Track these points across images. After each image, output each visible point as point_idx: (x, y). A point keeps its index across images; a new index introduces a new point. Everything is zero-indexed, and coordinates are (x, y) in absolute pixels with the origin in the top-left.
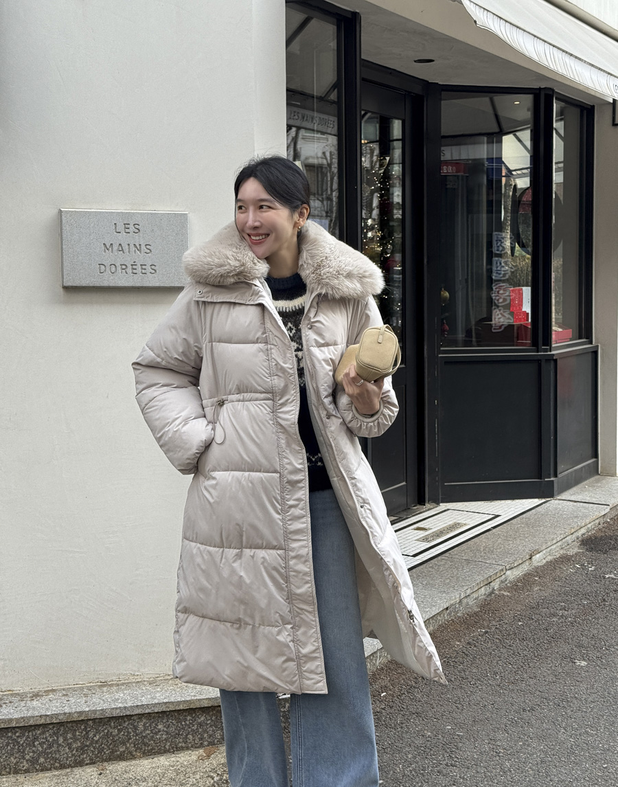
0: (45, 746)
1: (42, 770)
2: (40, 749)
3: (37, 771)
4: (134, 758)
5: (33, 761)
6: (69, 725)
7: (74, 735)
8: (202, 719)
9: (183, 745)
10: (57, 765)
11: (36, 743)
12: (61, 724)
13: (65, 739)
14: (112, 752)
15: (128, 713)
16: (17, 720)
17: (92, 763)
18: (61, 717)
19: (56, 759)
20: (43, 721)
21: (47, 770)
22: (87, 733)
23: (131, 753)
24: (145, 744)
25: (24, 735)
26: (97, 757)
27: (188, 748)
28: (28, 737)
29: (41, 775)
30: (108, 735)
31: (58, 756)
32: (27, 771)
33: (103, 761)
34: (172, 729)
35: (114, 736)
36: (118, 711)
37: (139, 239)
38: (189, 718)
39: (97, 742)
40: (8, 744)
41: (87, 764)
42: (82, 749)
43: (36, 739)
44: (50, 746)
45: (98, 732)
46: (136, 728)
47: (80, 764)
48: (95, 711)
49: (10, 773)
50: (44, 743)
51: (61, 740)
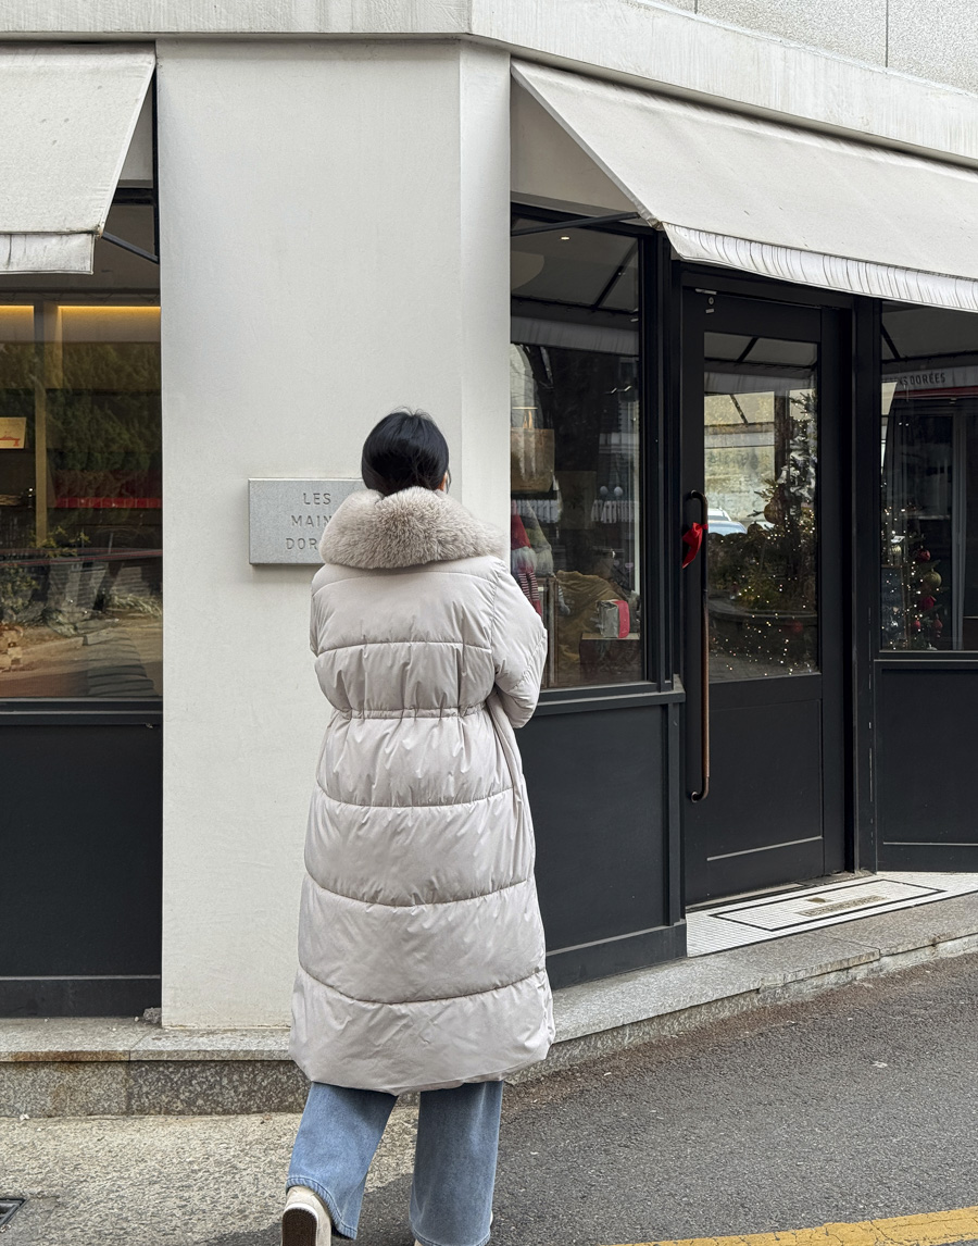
0: (205, 1087)
1: (200, 1114)
2: (198, 1089)
3: (194, 1114)
5: (190, 1103)
11: (194, 1082)
12: (225, 1063)
16: (169, 1053)
18: (224, 1055)
19: (219, 1103)
20: (201, 1057)
21: (207, 1114)
25: (178, 1072)
28: (184, 1074)
29: (197, 1118)
30: (277, 1081)
31: (220, 1099)
32: (181, 1113)
33: (271, 1110)
35: (283, 1083)
39: (265, 1088)
40: (159, 1080)
41: (254, 1112)
42: (249, 1094)
43: (194, 1077)
44: (211, 1087)
45: (266, 1076)
47: (246, 1111)
48: (262, 1052)
49: (160, 1113)
50: (204, 1082)
51: (225, 1081)
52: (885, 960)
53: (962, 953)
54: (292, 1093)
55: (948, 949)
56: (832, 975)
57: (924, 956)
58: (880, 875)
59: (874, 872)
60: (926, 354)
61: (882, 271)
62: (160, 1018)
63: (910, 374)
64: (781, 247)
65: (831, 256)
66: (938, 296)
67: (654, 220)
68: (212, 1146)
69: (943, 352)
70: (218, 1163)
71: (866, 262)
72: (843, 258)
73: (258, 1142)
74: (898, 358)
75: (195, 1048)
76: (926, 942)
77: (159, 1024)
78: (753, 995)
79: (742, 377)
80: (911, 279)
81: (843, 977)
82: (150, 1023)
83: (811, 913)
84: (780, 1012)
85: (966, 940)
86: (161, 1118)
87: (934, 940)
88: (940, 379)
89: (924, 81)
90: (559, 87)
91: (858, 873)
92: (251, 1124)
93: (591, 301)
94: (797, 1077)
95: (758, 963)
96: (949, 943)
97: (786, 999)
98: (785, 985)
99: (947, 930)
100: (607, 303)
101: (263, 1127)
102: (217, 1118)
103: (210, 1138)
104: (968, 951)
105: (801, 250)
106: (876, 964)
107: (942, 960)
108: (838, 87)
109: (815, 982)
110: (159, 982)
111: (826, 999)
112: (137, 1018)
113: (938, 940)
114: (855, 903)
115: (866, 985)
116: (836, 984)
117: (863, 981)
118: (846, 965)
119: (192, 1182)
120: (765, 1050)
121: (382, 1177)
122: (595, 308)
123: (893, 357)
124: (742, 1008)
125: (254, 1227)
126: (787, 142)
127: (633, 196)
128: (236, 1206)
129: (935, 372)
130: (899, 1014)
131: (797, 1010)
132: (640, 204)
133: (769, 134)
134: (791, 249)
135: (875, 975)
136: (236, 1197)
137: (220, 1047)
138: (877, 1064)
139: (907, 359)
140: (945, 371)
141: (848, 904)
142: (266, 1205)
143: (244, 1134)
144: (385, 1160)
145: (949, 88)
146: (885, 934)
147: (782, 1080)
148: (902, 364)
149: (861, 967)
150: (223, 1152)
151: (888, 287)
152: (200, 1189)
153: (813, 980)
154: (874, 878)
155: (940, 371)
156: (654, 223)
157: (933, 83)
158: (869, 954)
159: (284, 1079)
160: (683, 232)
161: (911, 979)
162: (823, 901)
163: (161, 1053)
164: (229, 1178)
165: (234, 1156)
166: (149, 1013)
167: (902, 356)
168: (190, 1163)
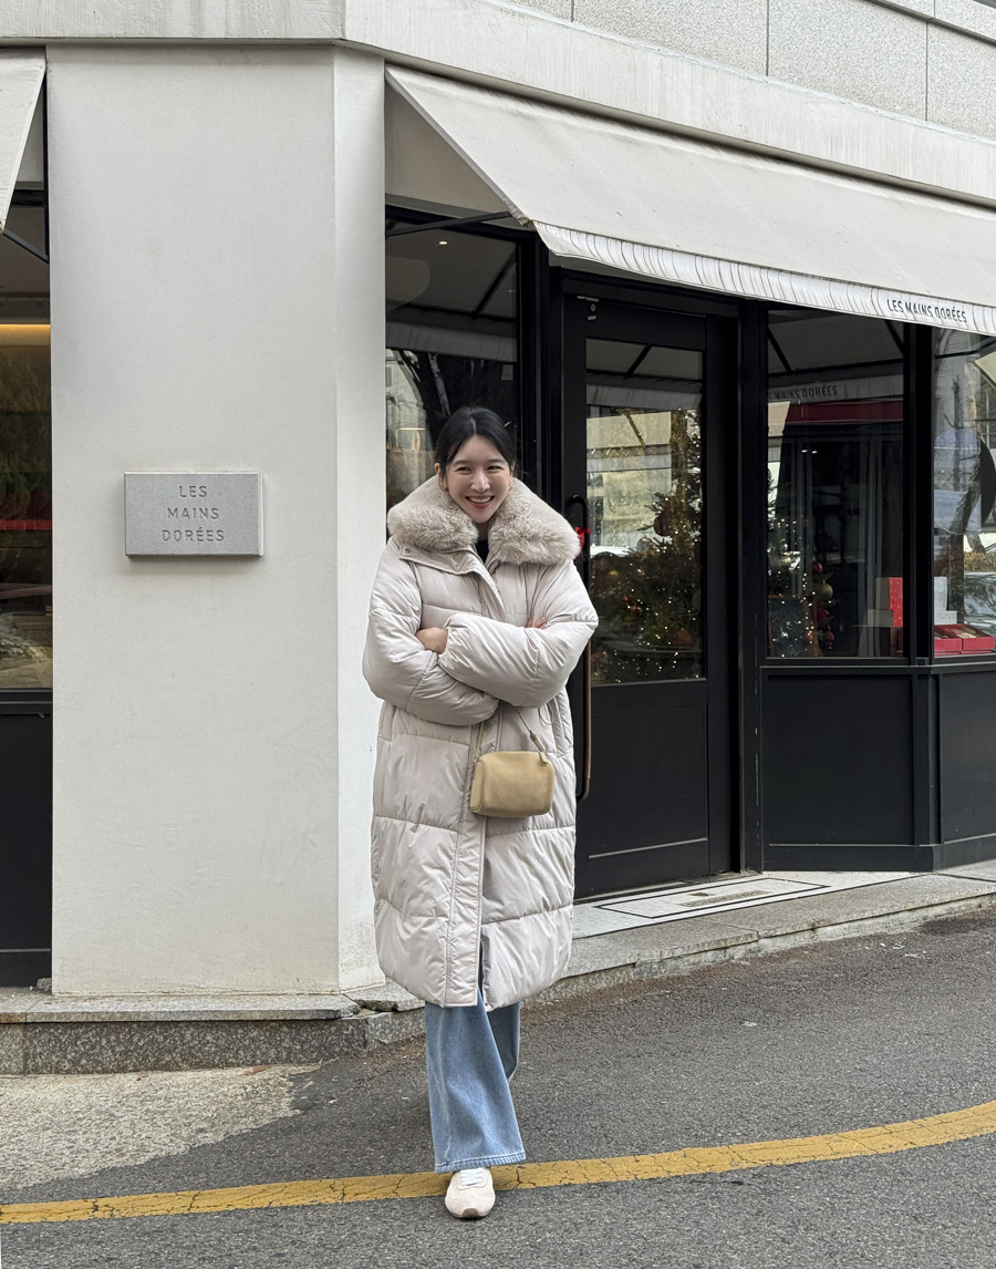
0: (87, 1047)
1: (84, 1073)
2: (82, 1049)
3: (79, 1073)
4: (180, 1069)
5: (75, 1062)
6: (113, 1026)
7: (118, 1038)
8: (255, 1034)
9: (234, 1061)
10: (99, 1068)
11: (79, 1043)
12: (104, 1024)
13: (109, 1042)
14: (157, 1061)
15: (173, 1019)
16: (59, 1015)
17: (136, 1070)
18: (103, 1016)
19: (99, 1062)
20: (84, 1019)
21: (89, 1073)
22: (131, 1037)
23: (177, 1063)
24: (193, 1056)
25: (66, 1032)
26: (140, 1064)
27: (238, 1065)
28: (70, 1035)
29: (82, 1076)
30: (153, 1041)
31: (100, 1059)
32: (68, 1072)
33: (147, 1069)
34: (221, 1042)
35: (159, 1044)
36: (163, 1015)
37: (205, 503)
38: (240, 1031)
39: (141, 1048)
40: (50, 1041)
41: (130, 1071)
42: (126, 1053)
43: (78, 1038)
44: (93, 1048)
45: (143, 1037)
46: (182, 1036)
47: (123, 1070)
48: (138, 1013)
49: (51, 1072)
50: (87, 1043)
51: (104, 1042)
52: (763, 942)
53: (842, 937)
54: (170, 1052)
55: (827, 934)
56: (710, 954)
57: (803, 940)
58: (765, 874)
59: (759, 872)
60: (817, 366)
61: (755, 272)
62: (51, 987)
63: (803, 387)
64: (653, 247)
65: (703, 256)
66: (812, 297)
67: (525, 218)
68: (94, 1098)
69: (835, 364)
70: (99, 1112)
71: (739, 263)
72: (715, 258)
73: (134, 1095)
74: (789, 372)
75: (80, 1010)
76: (805, 927)
77: (49, 992)
78: (630, 969)
79: (631, 391)
80: (785, 280)
81: (721, 956)
82: (42, 991)
83: (694, 904)
84: (654, 984)
85: (846, 925)
86: (52, 1077)
87: (813, 925)
88: (832, 392)
89: (806, 90)
90: (433, 92)
91: (743, 873)
92: (129, 1082)
93: (471, 307)
94: (666, 1035)
95: (635, 942)
96: (829, 928)
97: (663, 974)
98: (661, 961)
99: (826, 916)
100: (488, 310)
101: (140, 1083)
102: (97, 1076)
103: (92, 1092)
104: (848, 936)
105: (673, 250)
106: (754, 945)
107: (821, 943)
108: (716, 95)
109: (692, 959)
110: (49, 955)
111: (702, 975)
112: (31, 988)
113: (817, 925)
114: (737, 896)
115: (743, 963)
116: (713, 962)
117: (740, 959)
118: (723, 945)
119: (76, 1127)
120: (637, 1014)
121: (256, 1120)
122: (476, 315)
123: (784, 370)
124: (618, 980)
125: (131, 1163)
126: (664, 148)
127: (505, 196)
128: (114, 1145)
129: (828, 384)
130: (773, 984)
131: (673, 982)
132: (511, 203)
133: (646, 140)
134: (663, 249)
135: (753, 956)
136: (113, 1138)
137: (99, 1009)
138: (746, 1023)
139: (799, 372)
140: (836, 383)
141: (731, 897)
142: (142, 1145)
143: (121, 1089)
144: (260, 1107)
145: (831, 97)
146: (765, 920)
147: (650, 1038)
148: (792, 376)
149: (739, 947)
150: (102, 1103)
151: (761, 288)
152: (85, 1133)
153: (690, 957)
154: (760, 876)
155: (831, 384)
156: (525, 222)
157: (815, 93)
158: (747, 936)
159: (161, 1039)
160: (554, 231)
161: (788, 958)
162: (706, 895)
163: (52, 1014)
164: (108, 1124)
165: (112, 1107)
166: (41, 982)
167: (793, 369)
168: (76, 1112)
